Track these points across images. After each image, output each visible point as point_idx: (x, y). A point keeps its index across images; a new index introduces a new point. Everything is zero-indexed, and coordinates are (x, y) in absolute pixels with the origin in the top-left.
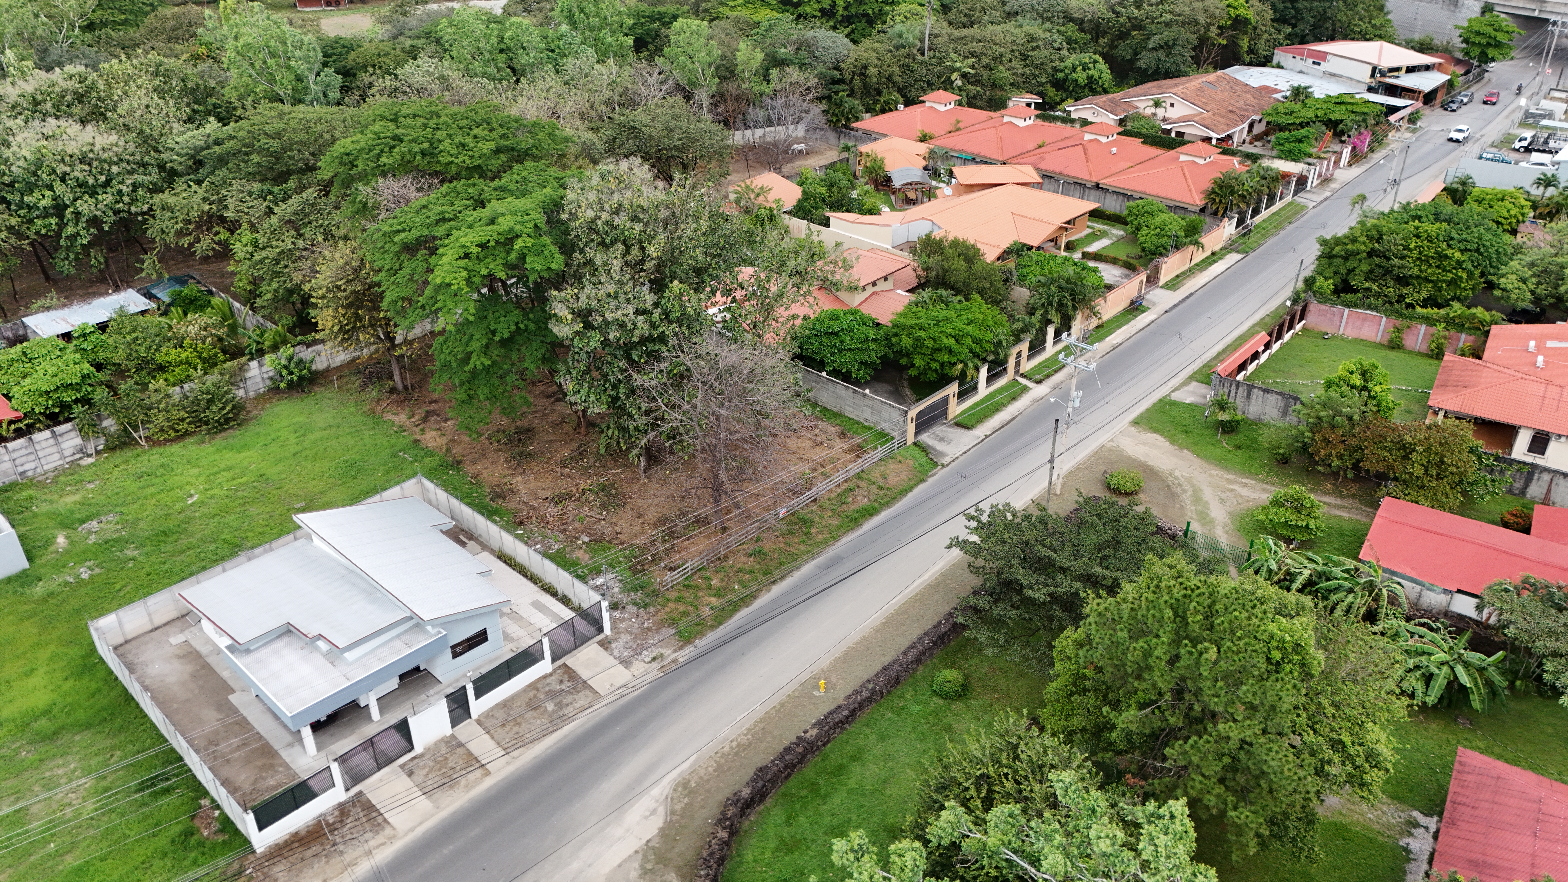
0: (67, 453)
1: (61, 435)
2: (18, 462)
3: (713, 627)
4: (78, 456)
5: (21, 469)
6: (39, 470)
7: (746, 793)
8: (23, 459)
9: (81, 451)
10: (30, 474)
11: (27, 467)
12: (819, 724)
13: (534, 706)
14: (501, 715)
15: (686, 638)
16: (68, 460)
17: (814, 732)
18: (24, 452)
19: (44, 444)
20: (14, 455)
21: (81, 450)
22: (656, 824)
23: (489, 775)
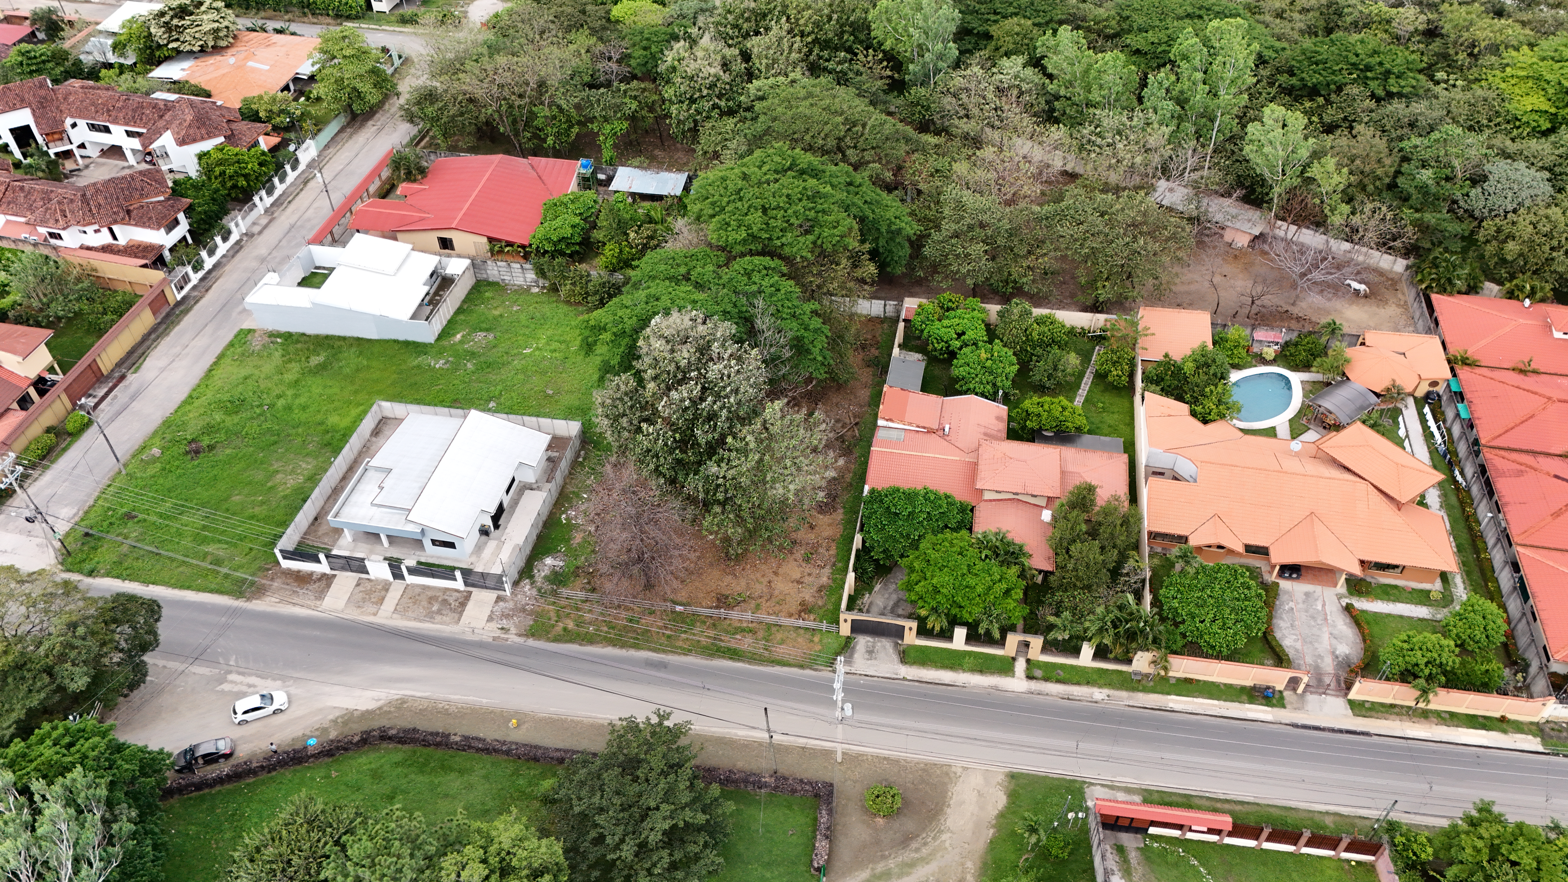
1: (526, 269)
2: (501, 273)
3: (549, 640)
6: (509, 283)
7: (393, 732)
9: (535, 282)
10: (503, 283)
12: (466, 738)
13: (431, 600)
14: (418, 590)
15: (531, 633)
17: (458, 739)
18: (505, 269)
22: (371, 706)
23: (375, 614)
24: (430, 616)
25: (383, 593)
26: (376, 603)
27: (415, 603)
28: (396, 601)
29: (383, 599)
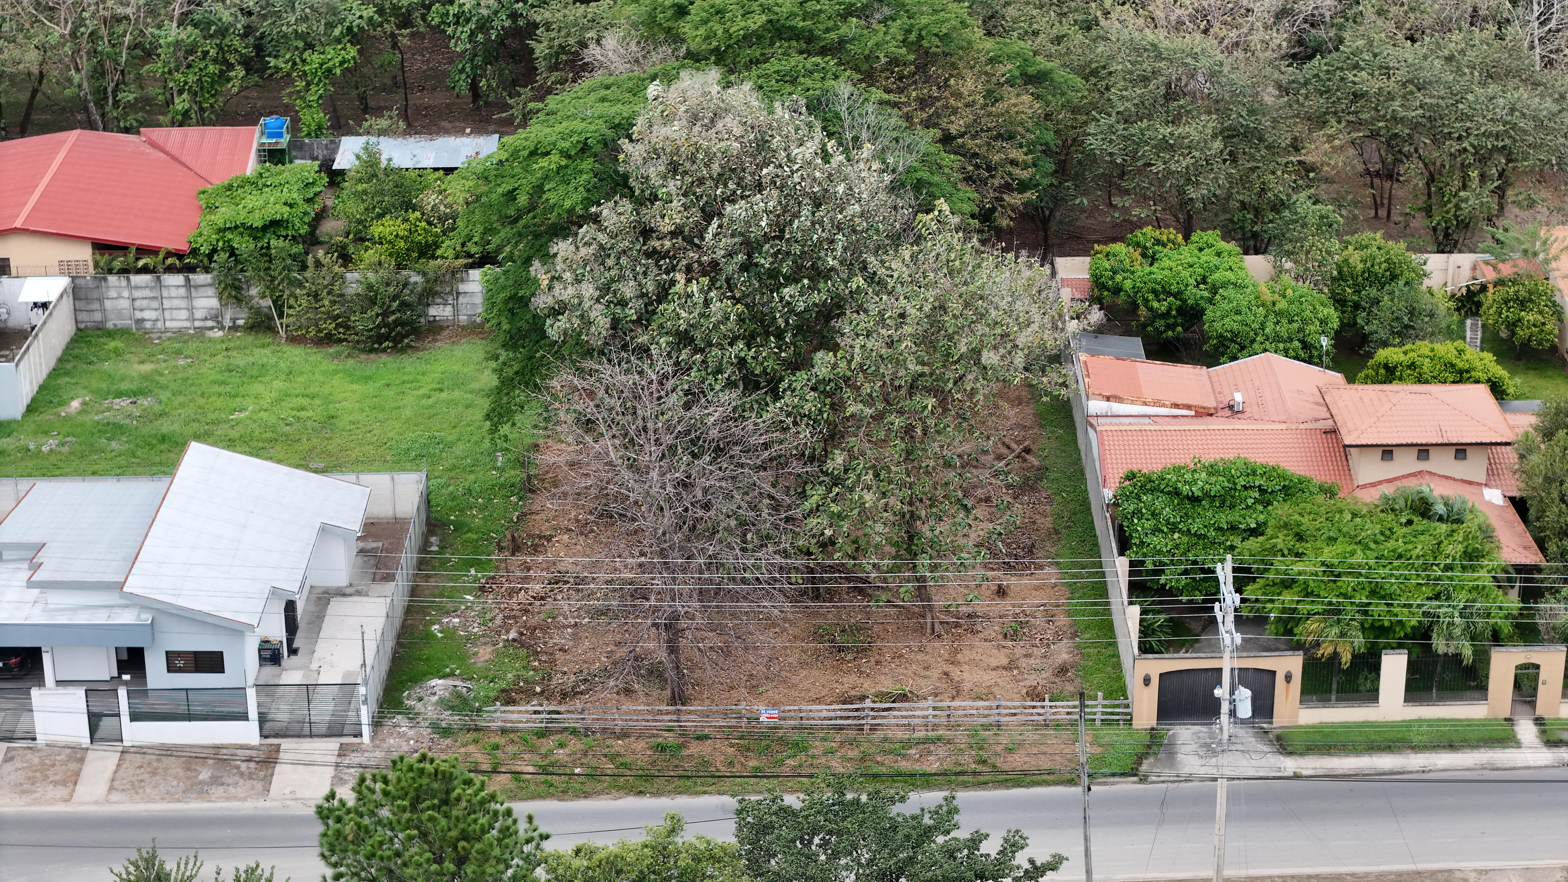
0: (199, 314)
1: (197, 287)
2: (138, 304)
4: (210, 323)
5: (139, 315)
6: (160, 325)
8: (145, 303)
9: (215, 318)
10: (148, 325)
11: (147, 315)
14: (152, 756)
16: (197, 324)
18: (147, 293)
19: (174, 292)
20: (137, 294)
21: (217, 318)
23: (67, 800)
24: (200, 790)
25: (73, 766)
26: (64, 783)
27: (154, 773)
28: (109, 775)
29: (78, 774)
